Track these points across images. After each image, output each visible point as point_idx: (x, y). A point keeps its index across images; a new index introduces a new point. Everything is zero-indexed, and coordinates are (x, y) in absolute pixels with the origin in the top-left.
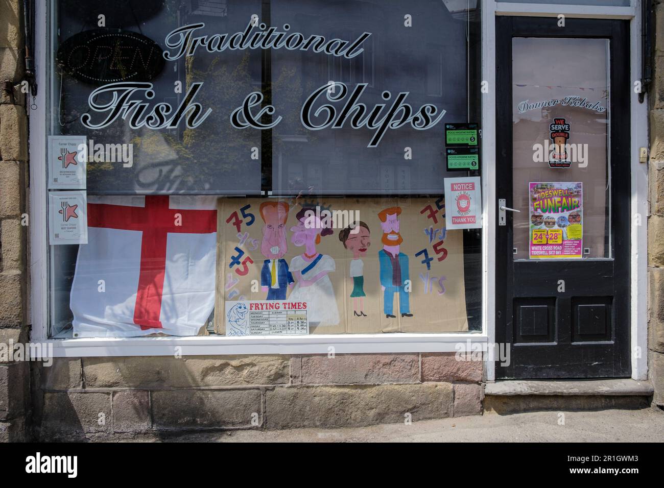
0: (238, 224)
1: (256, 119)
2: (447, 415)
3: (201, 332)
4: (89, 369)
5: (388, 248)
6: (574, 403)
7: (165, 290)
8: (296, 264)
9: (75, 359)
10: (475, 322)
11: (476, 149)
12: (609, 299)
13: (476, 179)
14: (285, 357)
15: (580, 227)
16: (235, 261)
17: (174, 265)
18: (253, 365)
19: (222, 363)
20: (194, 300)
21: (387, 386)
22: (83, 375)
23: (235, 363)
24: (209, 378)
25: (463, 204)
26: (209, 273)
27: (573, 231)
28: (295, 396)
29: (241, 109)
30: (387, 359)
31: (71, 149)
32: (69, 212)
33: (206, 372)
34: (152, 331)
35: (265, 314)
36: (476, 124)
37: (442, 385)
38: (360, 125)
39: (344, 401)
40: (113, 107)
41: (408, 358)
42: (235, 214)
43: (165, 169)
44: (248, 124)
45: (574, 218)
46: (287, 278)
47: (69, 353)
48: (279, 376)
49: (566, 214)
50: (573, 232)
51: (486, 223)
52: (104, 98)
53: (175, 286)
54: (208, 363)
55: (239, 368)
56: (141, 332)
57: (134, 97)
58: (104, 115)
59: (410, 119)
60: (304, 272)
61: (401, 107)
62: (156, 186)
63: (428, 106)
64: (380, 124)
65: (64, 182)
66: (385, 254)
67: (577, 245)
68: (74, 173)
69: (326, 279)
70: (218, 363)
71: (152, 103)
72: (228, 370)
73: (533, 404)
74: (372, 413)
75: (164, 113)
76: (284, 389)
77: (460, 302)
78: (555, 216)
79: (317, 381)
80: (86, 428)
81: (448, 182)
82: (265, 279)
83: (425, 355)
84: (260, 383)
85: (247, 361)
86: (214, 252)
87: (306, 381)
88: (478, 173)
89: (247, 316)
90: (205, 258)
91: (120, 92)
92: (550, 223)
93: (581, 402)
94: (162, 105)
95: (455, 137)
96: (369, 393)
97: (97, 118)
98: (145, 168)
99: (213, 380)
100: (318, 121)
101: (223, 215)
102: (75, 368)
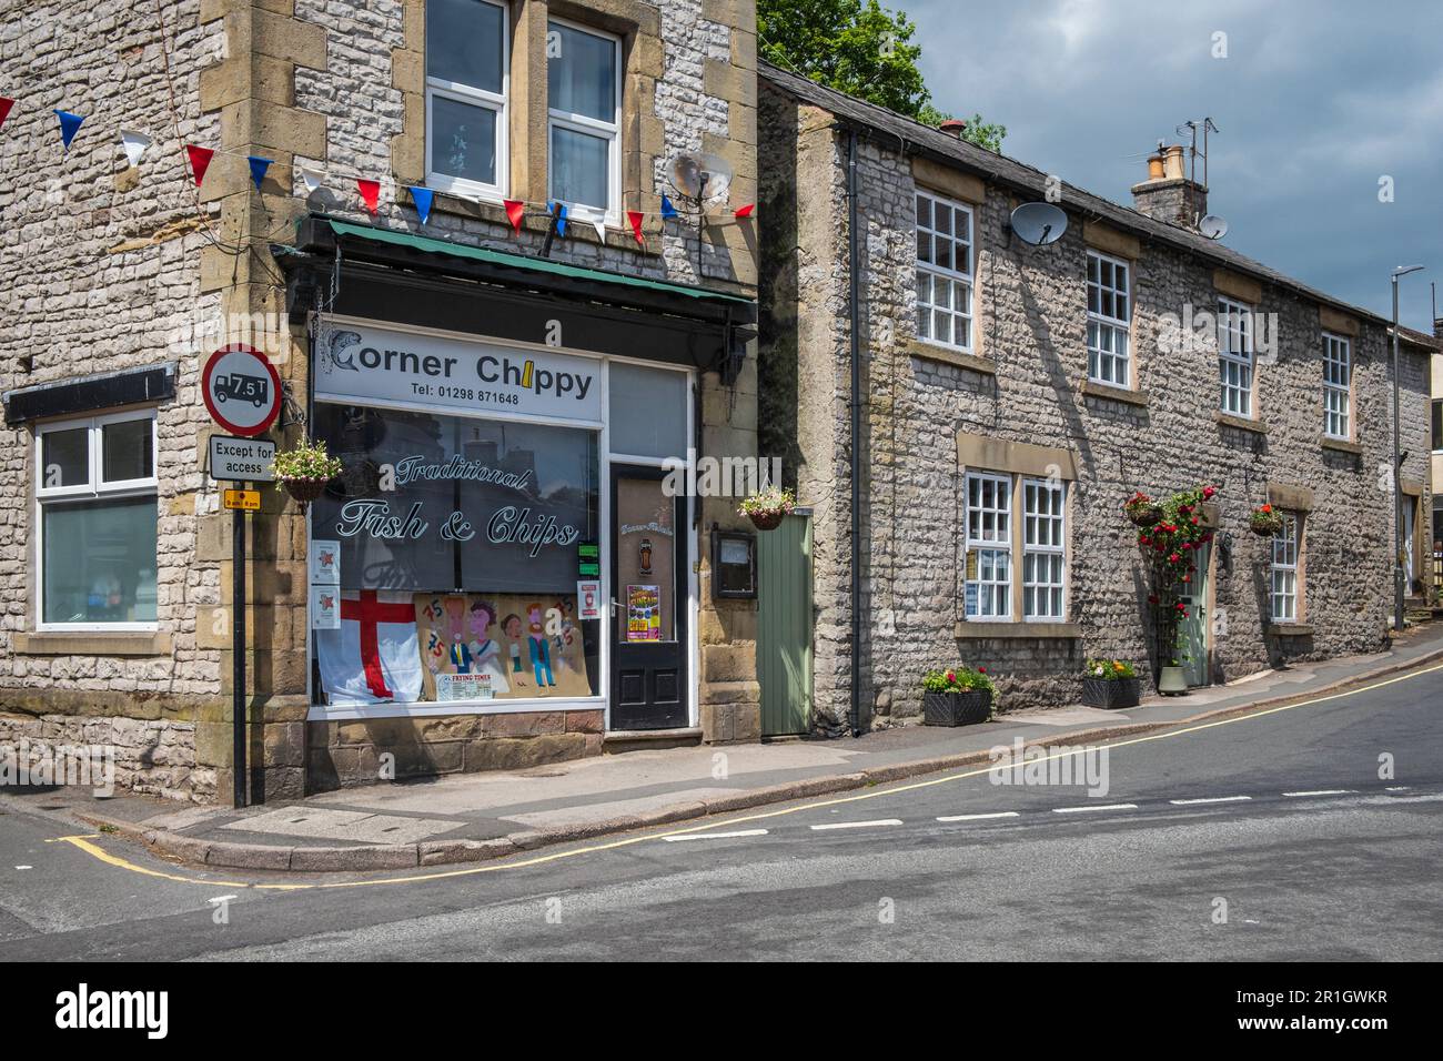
0: (431, 615)
1: (457, 532)
2: (581, 757)
3: (419, 700)
4: (344, 730)
5: (533, 635)
6: (657, 745)
7: (383, 669)
8: (474, 647)
9: (334, 721)
10: (596, 691)
11: (595, 560)
12: (674, 671)
13: (596, 583)
14: (479, 716)
15: (658, 618)
16: (432, 644)
17: (385, 649)
18: (458, 723)
19: (438, 721)
20: (408, 676)
21: (545, 736)
22: (339, 735)
23: (445, 721)
24: (428, 734)
25: (589, 600)
26: (411, 654)
27: (654, 621)
28: (486, 745)
29: (447, 524)
30: (544, 716)
31: (329, 552)
32: (328, 603)
33: (427, 728)
34: (385, 699)
35: (463, 683)
36: (595, 541)
37: (578, 734)
38: (525, 540)
39: (517, 748)
40: (360, 519)
41: (557, 715)
42: (428, 608)
43: (385, 569)
44: (452, 536)
45: (655, 612)
46: (467, 657)
47: (330, 717)
48: (475, 730)
49: (650, 609)
50: (651, 623)
51: (604, 615)
52: (353, 512)
53: (389, 666)
54: (427, 722)
55: (448, 726)
56: (377, 700)
57: (374, 512)
58: (353, 525)
59: (556, 537)
60: (479, 653)
61: (551, 527)
62: (378, 583)
63: (567, 527)
64: (538, 540)
65: (324, 578)
66: (531, 639)
67: (657, 632)
68: (330, 571)
69: (495, 659)
70: (434, 722)
71: (387, 517)
72: (441, 727)
73: (633, 746)
74: (534, 757)
75: (395, 526)
76: (478, 741)
77: (583, 678)
78: (643, 610)
79: (500, 734)
80: (341, 777)
81: (580, 584)
82: (455, 661)
83: (568, 712)
84: (462, 736)
85: (453, 719)
86: (414, 636)
87: (493, 733)
88: (597, 578)
89: (451, 686)
90: (408, 643)
91: (364, 507)
92: (640, 616)
93: (661, 743)
94: (394, 519)
95: (585, 551)
96: (533, 742)
97: (348, 527)
98: (369, 568)
99: (430, 735)
100: (499, 536)
101: (419, 609)
102: (333, 730)
